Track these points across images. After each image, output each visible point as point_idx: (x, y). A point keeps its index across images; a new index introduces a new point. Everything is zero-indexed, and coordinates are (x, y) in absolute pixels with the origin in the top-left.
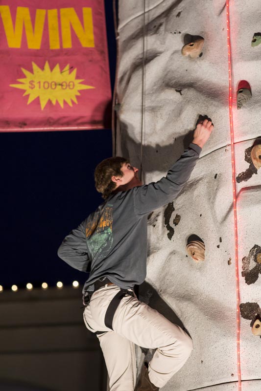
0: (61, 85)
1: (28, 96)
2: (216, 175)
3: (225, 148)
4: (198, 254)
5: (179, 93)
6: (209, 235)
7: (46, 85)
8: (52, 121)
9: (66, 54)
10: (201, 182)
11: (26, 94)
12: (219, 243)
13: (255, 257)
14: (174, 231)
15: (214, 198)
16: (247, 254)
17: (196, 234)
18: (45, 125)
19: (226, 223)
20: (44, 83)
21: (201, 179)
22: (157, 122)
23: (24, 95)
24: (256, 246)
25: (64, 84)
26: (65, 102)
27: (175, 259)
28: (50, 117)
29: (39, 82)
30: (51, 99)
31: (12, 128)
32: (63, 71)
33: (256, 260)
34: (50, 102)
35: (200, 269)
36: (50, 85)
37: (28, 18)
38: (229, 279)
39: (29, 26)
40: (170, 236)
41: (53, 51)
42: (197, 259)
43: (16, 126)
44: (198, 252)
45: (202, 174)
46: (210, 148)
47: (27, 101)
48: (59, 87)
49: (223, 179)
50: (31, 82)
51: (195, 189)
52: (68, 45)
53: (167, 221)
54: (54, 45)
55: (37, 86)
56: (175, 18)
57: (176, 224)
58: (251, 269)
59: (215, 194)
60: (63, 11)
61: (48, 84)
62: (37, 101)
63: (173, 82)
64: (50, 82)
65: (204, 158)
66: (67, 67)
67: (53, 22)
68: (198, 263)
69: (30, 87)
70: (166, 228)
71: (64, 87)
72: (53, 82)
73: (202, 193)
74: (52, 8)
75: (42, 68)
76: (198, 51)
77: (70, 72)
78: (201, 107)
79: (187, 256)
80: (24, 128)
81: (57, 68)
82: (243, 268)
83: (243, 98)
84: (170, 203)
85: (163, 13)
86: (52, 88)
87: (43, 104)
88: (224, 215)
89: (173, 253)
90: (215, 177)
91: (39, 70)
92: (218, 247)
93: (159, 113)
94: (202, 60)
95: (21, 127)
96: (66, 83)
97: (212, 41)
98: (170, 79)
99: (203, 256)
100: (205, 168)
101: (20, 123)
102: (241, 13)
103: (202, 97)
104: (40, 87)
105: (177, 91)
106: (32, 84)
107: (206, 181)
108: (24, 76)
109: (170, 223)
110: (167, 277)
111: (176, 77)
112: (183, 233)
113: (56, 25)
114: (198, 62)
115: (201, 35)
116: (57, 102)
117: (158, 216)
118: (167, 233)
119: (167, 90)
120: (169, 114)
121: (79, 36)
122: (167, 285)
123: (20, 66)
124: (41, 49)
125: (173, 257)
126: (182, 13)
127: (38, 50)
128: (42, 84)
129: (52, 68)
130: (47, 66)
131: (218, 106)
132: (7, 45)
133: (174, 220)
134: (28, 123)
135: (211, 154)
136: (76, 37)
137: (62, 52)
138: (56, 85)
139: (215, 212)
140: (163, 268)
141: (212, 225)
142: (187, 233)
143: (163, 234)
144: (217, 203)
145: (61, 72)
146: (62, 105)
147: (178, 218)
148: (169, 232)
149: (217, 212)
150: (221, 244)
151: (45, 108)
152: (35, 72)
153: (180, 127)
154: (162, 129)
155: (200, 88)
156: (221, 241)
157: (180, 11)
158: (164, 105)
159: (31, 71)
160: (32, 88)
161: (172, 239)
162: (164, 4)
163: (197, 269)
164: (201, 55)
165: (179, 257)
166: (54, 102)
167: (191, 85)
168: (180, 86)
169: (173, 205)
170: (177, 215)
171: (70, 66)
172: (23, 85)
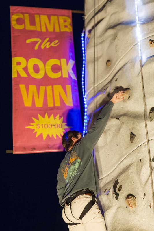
0: (55, 126)
1: (36, 133)
2: (141, 159)
3: (144, 144)
4: (132, 204)
5: (118, 120)
6: (138, 193)
7: (46, 126)
8: (49, 147)
9: (57, 109)
10: (132, 165)
11: (35, 131)
14: (119, 195)
15: (140, 172)
17: (131, 193)
18: (46, 149)
19: (147, 184)
20: (45, 125)
21: (132, 164)
22: (107, 138)
23: (34, 132)
25: (56, 125)
26: (57, 136)
27: (121, 210)
28: (49, 144)
29: (42, 125)
30: (49, 134)
31: (27, 151)
32: (56, 118)
34: (48, 136)
35: (134, 212)
36: (48, 126)
37: (35, 90)
38: (151, 215)
39: (36, 94)
40: (117, 198)
41: (49, 107)
42: (132, 207)
43: (29, 150)
44: (132, 202)
45: (133, 161)
46: (136, 145)
47: (36, 136)
48: (53, 127)
49: (145, 161)
50: (38, 125)
51: (129, 169)
52: (58, 104)
53: (115, 190)
54: (50, 104)
55: (41, 126)
56: (115, 81)
57: (119, 190)
59: (141, 170)
60: (55, 87)
61: (47, 125)
62: (41, 135)
63: (115, 115)
64: (48, 124)
65: (134, 151)
66: (58, 116)
67: (49, 92)
68: (133, 209)
69: (37, 127)
70: (114, 194)
71: (56, 127)
72: (50, 124)
73: (133, 171)
74: (48, 85)
75: (44, 117)
76: (127, 96)
77: (59, 119)
78: (131, 124)
79: (127, 207)
80: (34, 151)
81: (52, 116)
83: (153, 116)
84: (116, 180)
85: (108, 82)
86: (49, 128)
87: (45, 137)
88: (146, 180)
89: (119, 207)
90: (140, 161)
91: (42, 118)
92: (144, 198)
93: (108, 133)
94: (130, 100)
95: (32, 150)
96: (57, 125)
97: (135, 89)
98: (113, 114)
99: (135, 204)
100: (135, 157)
101: (31, 148)
102: (150, 73)
103: (131, 119)
104: (42, 128)
105: (117, 119)
106: (38, 126)
107: (135, 164)
108: (34, 122)
109: (116, 191)
110: (116, 222)
111: (117, 112)
112: (124, 194)
113: (51, 94)
114: (128, 102)
115: (128, 88)
116: (52, 135)
117: (110, 189)
118: (115, 197)
119: (112, 120)
120: (114, 132)
121: (64, 100)
122: (116, 226)
123: (31, 116)
124: (43, 107)
125: (119, 209)
126: (118, 79)
127: (41, 107)
128: (44, 126)
129: (49, 117)
130: (46, 116)
131: (139, 122)
132: (24, 105)
133: (119, 188)
134: (36, 148)
135: (137, 149)
136: (63, 100)
137: (54, 108)
138: (51, 126)
139: (141, 179)
140: (114, 218)
141: (140, 187)
142: (126, 194)
143: (113, 198)
144: (142, 174)
145: (54, 118)
146: (55, 137)
147: (121, 186)
148: (116, 196)
149: (142, 179)
151: (45, 139)
152: (39, 119)
153: (120, 138)
154: (110, 142)
155: (129, 115)
156: (145, 195)
157: (117, 78)
158: (111, 128)
159: (38, 119)
160: (38, 128)
161: (118, 200)
162: (109, 78)
163: (132, 213)
164: (129, 98)
165: (122, 209)
166: (51, 136)
167: (124, 115)
168: (118, 116)
169: (118, 181)
170: (120, 186)
171: (59, 115)
172: (33, 127)
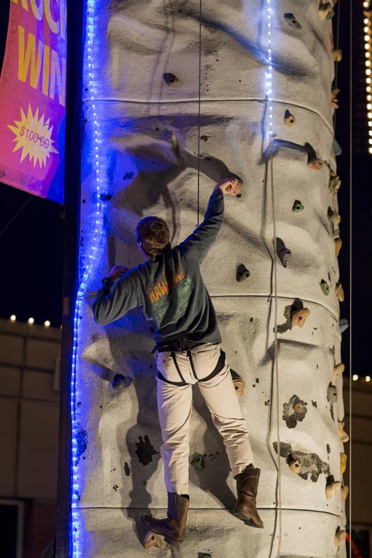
0: (41, 140)
2: (252, 318)
12: (254, 383)
13: (294, 405)
16: (287, 401)
23: (14, 140)
24: (295, 396)
26: (38, 162)
32: (46, 124)
33: (294, 408)
45: (233, 312)
49: (258, 325)
58: (290, 415)
77: (49, 128)
82: (284, 412)
90: (251, 321)
92: (254, 386)
94: (241, 201)
100: (238, 308)
107: (238, 320)
114: (232, 201)
116: (33, 158)
126: (208, 139)
135: (250, 298)
138: (37, 138)
141: (247, 364)
144: (255, 345)
145: (44, 124)
150: (257, 384)
156: (257, 382)
164: (238, 196)
